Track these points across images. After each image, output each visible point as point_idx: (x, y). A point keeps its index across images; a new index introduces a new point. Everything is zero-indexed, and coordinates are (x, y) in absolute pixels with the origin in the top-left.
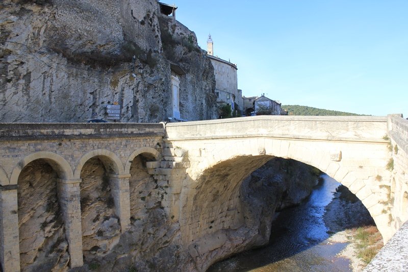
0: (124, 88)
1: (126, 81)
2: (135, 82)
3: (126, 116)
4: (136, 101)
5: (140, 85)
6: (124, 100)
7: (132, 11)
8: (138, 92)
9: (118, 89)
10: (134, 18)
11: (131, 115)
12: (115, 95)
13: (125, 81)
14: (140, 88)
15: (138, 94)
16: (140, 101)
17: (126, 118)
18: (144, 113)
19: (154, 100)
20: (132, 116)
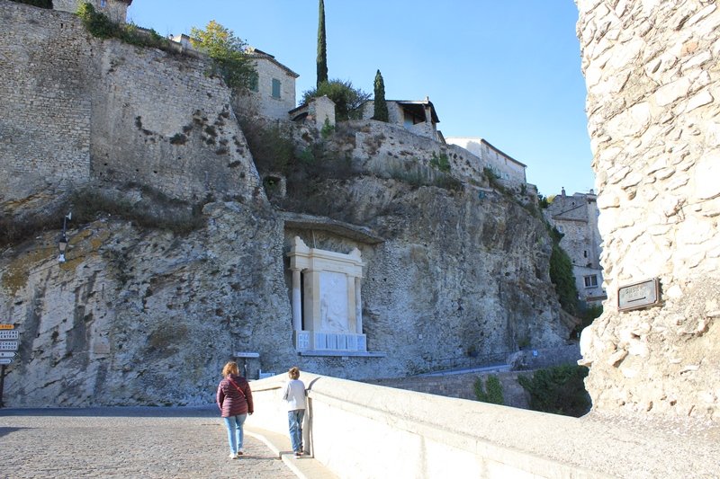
0: (44, 289)
1: (50, 273)
2: (79, 274)
3: (47, 353)
4: (82, 319)
5: (98, 279)
6: (44, 318)
7: (139, 118)
8: (90, 295)
9: (27, 292)
10: (147, 133)
11: (62, 353)
12: (17, 308)
13: (46, 273)
14: (97, 287)
15: (90, 300)
16: (96, 317)
17: (48, 361)
18: (108, 345)
19: (173, 313)
20: (69, 355)
